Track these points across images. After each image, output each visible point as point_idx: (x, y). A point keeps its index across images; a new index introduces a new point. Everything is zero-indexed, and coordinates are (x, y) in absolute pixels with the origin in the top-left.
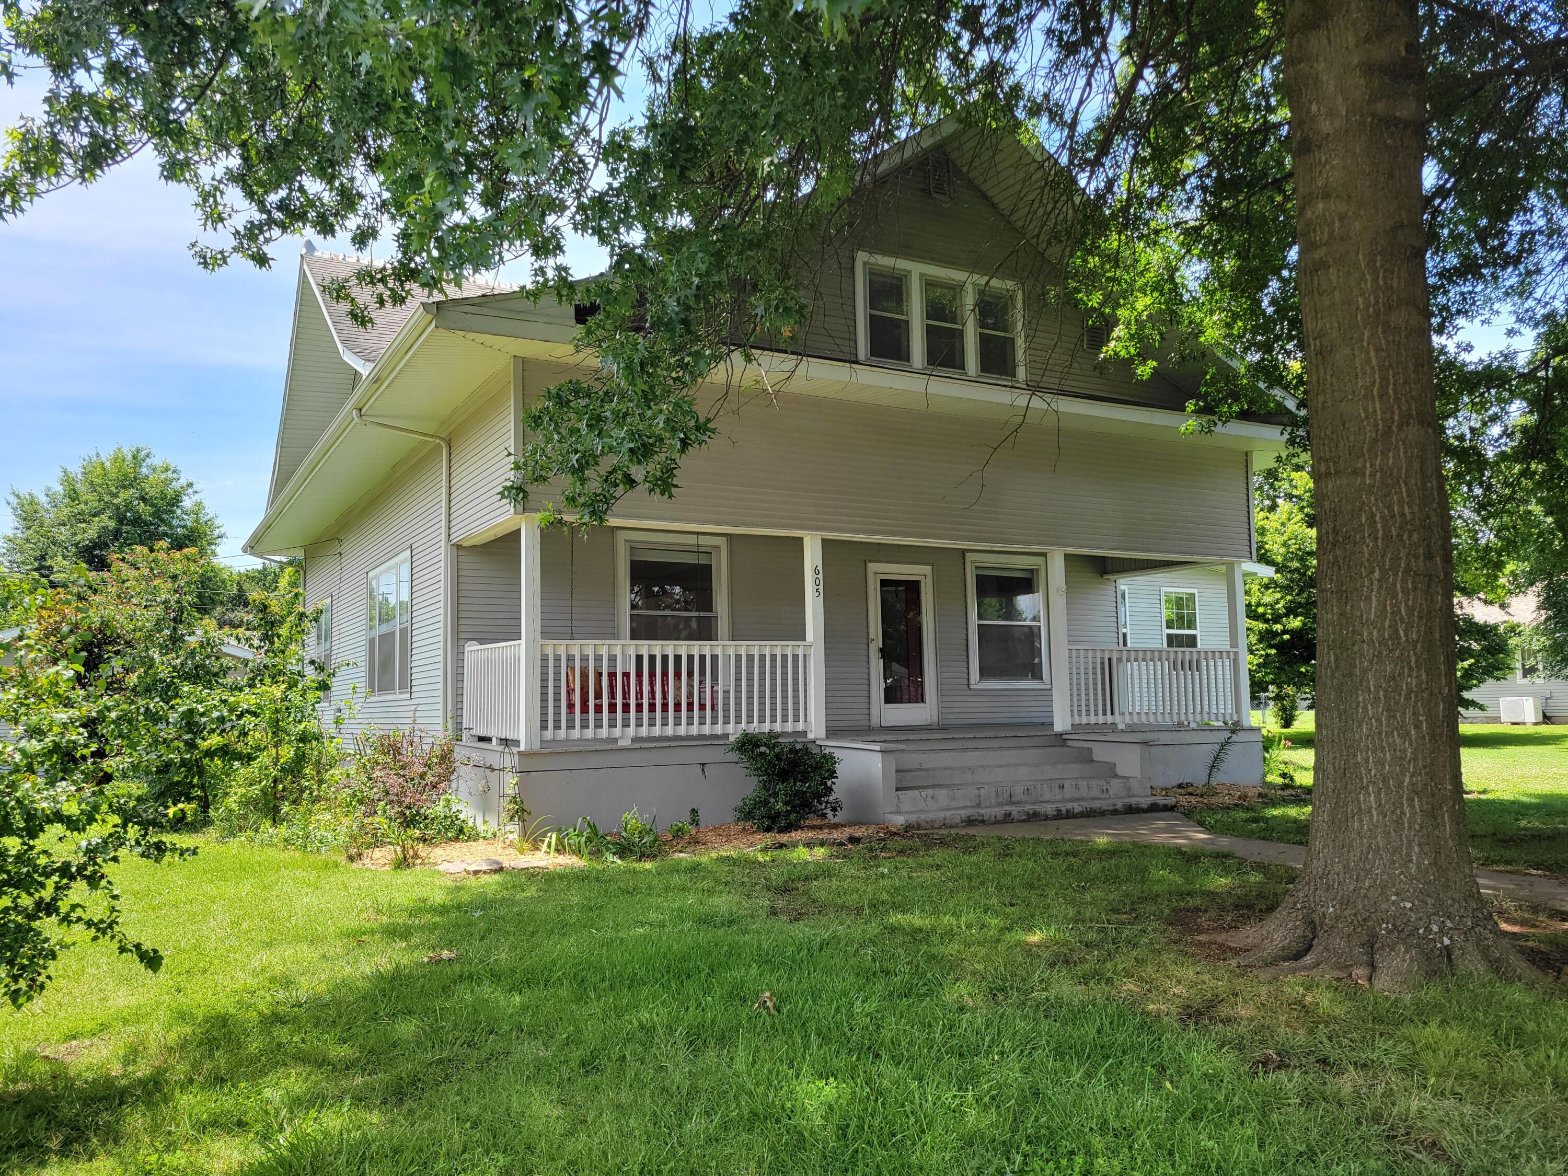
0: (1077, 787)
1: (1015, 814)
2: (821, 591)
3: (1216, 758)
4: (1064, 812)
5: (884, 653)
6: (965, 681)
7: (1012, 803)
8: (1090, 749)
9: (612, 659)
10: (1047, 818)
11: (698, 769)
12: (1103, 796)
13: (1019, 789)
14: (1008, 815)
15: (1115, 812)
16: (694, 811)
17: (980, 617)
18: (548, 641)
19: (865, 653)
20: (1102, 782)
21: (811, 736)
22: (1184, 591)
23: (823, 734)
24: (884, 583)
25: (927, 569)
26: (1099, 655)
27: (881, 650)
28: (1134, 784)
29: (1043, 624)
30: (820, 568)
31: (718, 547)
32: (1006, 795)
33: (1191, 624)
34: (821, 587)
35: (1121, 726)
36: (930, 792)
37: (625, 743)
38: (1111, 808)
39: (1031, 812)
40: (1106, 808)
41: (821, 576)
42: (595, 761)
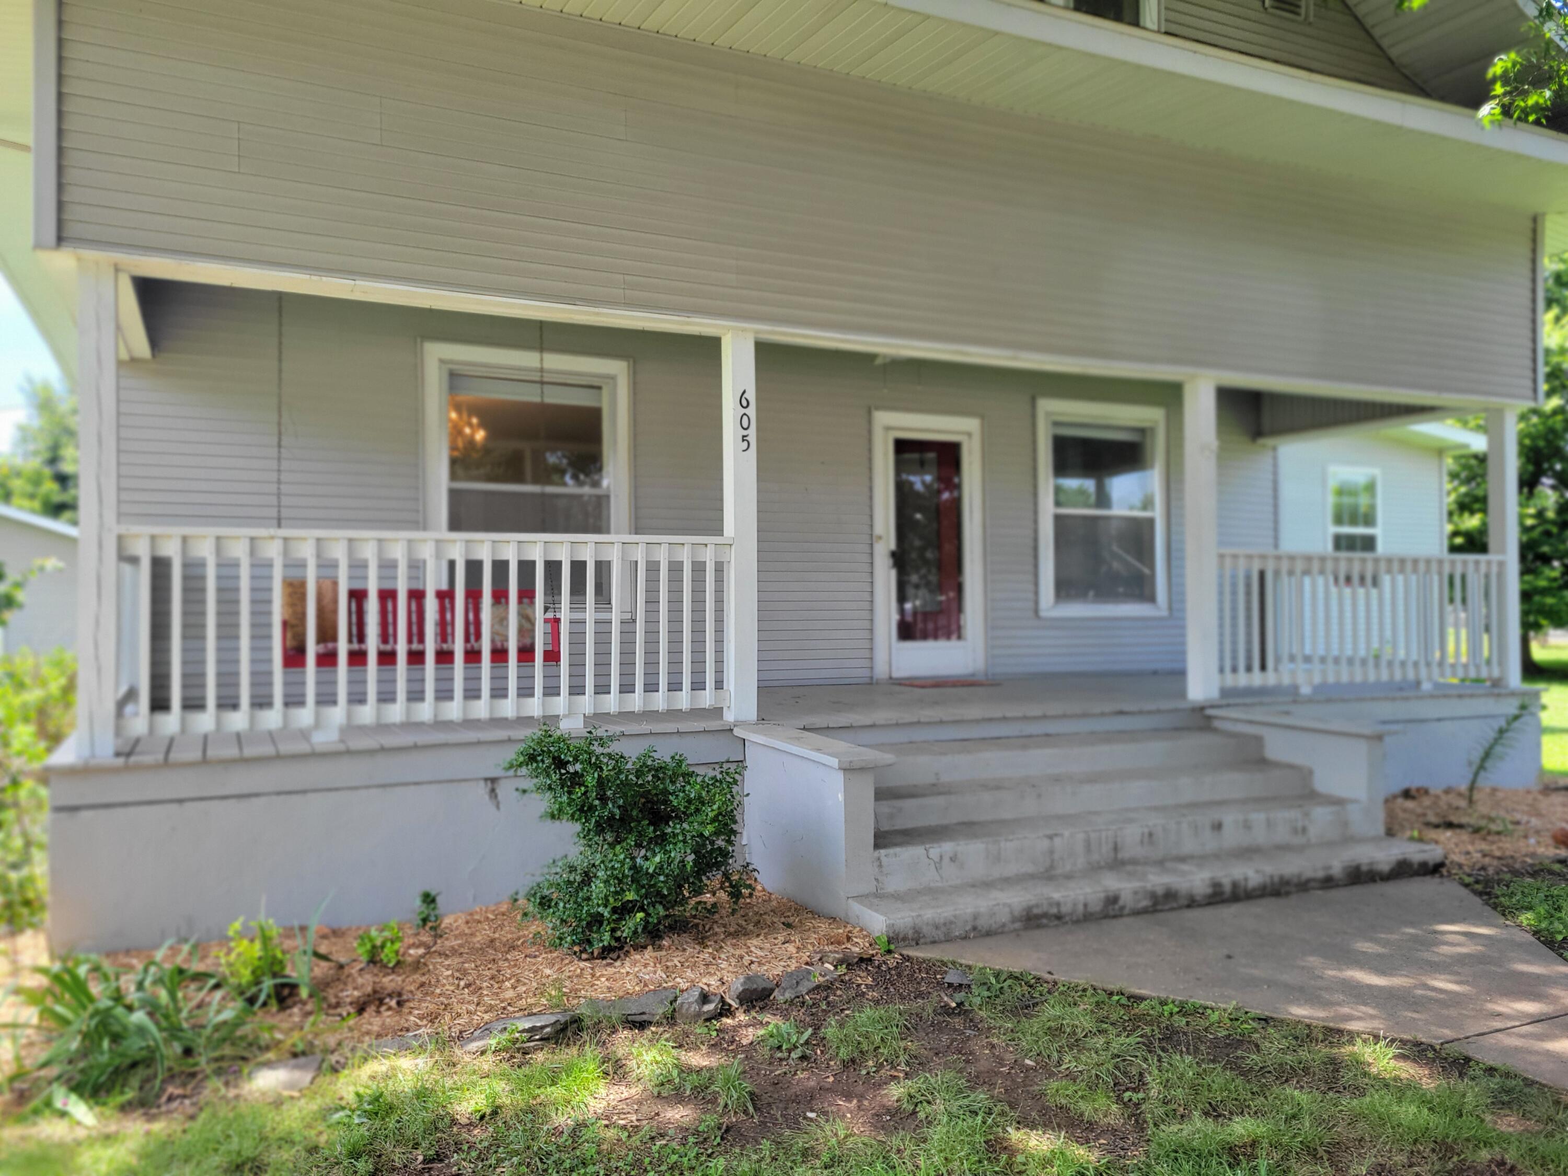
0: (1247, 826)
1: (1127, 899)
2: (753, 439)
3: (1487, 755)
4: (1228, 888)
5: (899, 559)
6: (1031, 605)
7: (1117, 863)
8: (1259, 740)
9: (416, 566)
10: (1192, 903)
11: (482, 790)
12: (1298, 840)
13: (1131, 835)
14: (1112, 900)
15: (1328, 882)
16: (429, 899)
17: (1058, 504)
18: (135, 529)
19: (866, 558)
20: (1293, 814)
21: (729, 717)
22: (1357, 474)
23: (751, 712)
24: (902, 446)
25: (971, 424)
26: (1242, 563)
27: (894, 554)
28: (1354, 814)
29: (1158, 513)
30: (751, 395)
31: (613, 378)
32: (1106, 849)
33: (1369, 520)
34: (752, 433)
35: (1305, 690)
36: (947, 847)
37: (325, 738)
38: (1320, 874)
39: (1160, 891)
40: (1309, 874)
41: (752, 411)
42: (240, 781)
